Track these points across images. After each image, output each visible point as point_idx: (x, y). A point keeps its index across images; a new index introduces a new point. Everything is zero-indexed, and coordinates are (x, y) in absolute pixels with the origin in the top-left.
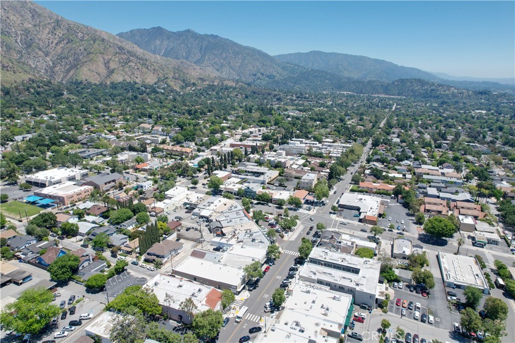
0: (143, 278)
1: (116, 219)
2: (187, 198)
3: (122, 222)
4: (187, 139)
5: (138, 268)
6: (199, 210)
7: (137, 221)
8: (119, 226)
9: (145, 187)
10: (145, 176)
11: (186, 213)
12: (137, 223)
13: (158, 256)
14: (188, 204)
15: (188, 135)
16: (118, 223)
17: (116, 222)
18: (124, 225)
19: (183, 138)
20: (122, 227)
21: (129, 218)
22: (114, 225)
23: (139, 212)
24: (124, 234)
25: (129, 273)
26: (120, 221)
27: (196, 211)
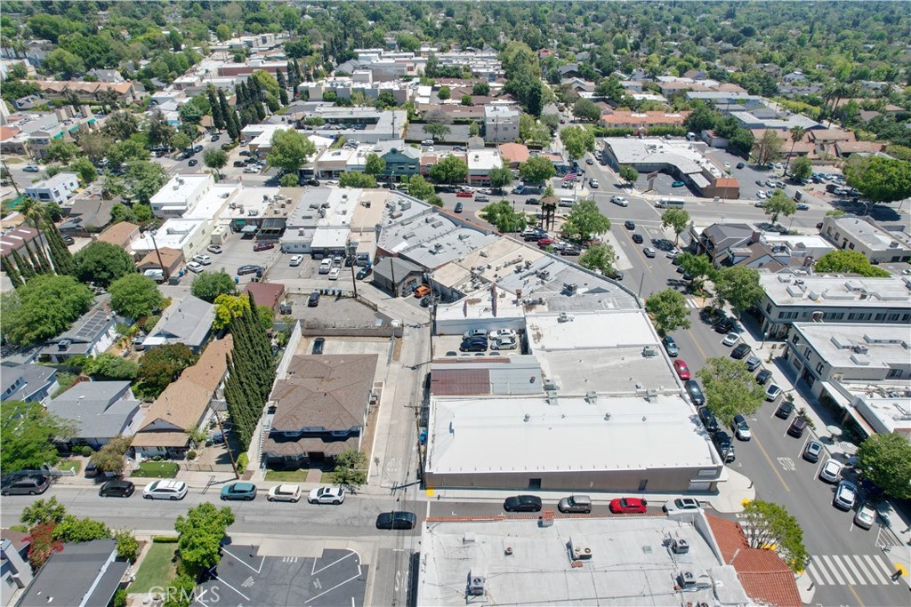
0: (329, 555)
1: (30, 325)
2: (233, 207)
3: (59, 332)
4: (93, 61)
5: (267, 513)
6: (301, 234)
7: (121, 314)
8: (53, 350)
9: (57, 193)
10: (24, 165)
11: (256, 250)
12: (122, 320)
13: (327, 437)
14: (248, 222)
15: (92, 52)
16: (43, 340)
17: (33, 335)
18: (73, 342)
19: (81, 59)
20: (71, 350)
21: (83, 308)
22: (26, 350)
23: (112, 276)
24: (99, 376)
25: (250, 553)
26: (48, 328)
27: (289, 237)
